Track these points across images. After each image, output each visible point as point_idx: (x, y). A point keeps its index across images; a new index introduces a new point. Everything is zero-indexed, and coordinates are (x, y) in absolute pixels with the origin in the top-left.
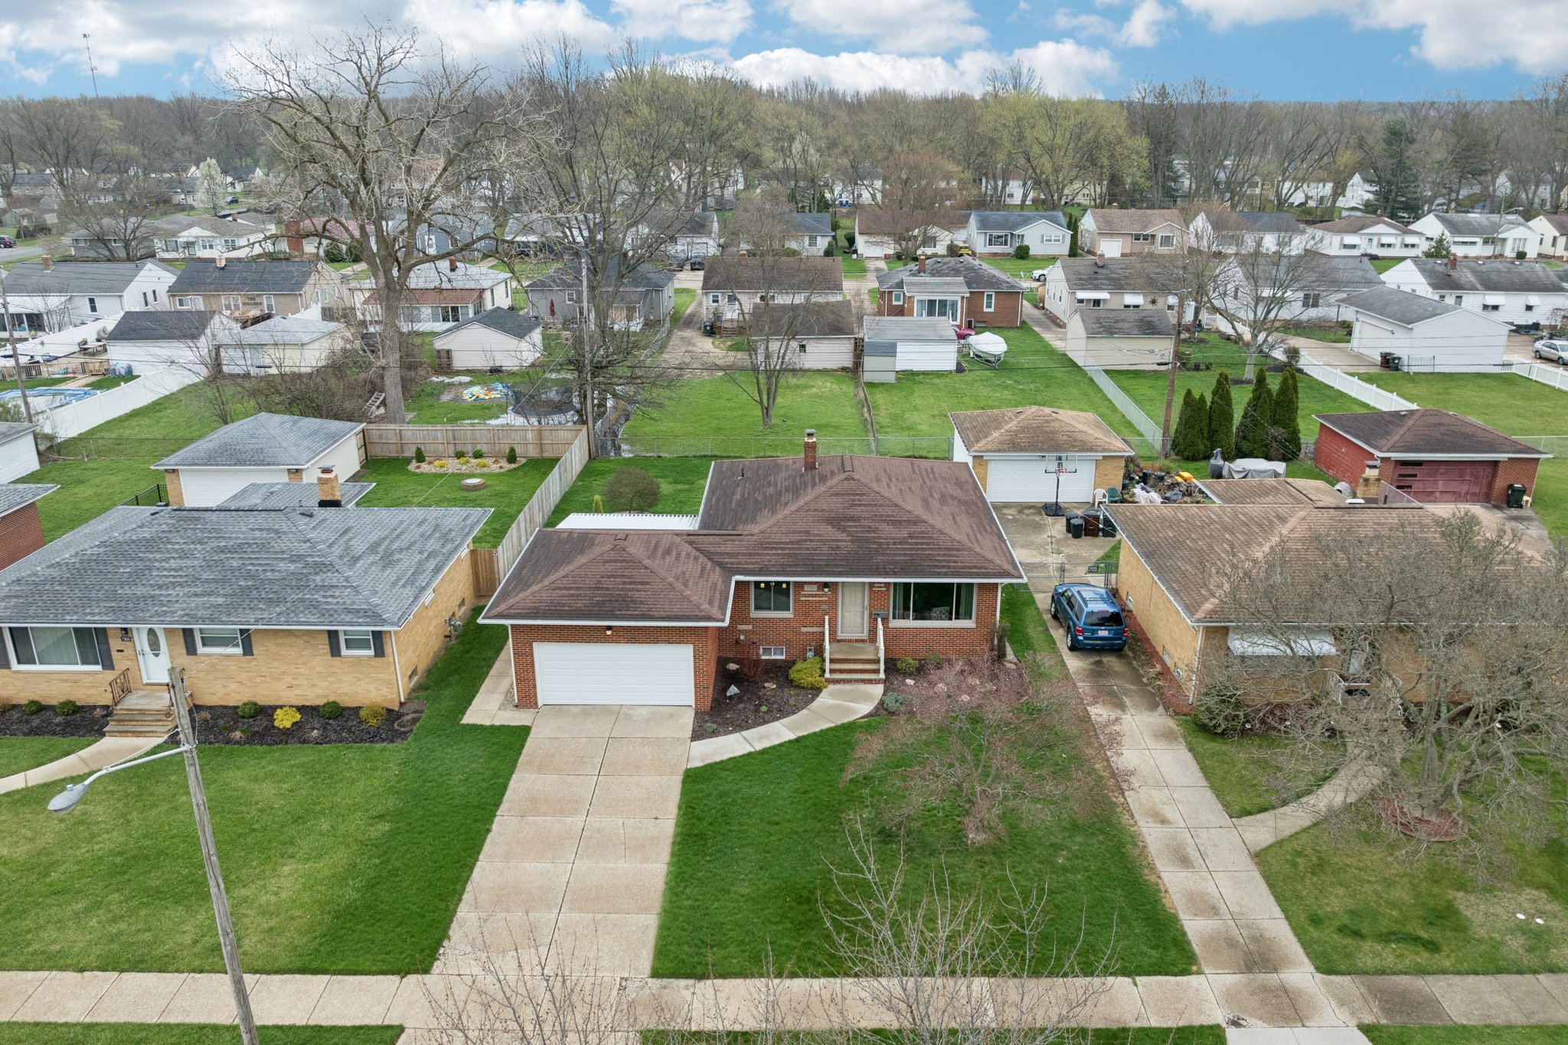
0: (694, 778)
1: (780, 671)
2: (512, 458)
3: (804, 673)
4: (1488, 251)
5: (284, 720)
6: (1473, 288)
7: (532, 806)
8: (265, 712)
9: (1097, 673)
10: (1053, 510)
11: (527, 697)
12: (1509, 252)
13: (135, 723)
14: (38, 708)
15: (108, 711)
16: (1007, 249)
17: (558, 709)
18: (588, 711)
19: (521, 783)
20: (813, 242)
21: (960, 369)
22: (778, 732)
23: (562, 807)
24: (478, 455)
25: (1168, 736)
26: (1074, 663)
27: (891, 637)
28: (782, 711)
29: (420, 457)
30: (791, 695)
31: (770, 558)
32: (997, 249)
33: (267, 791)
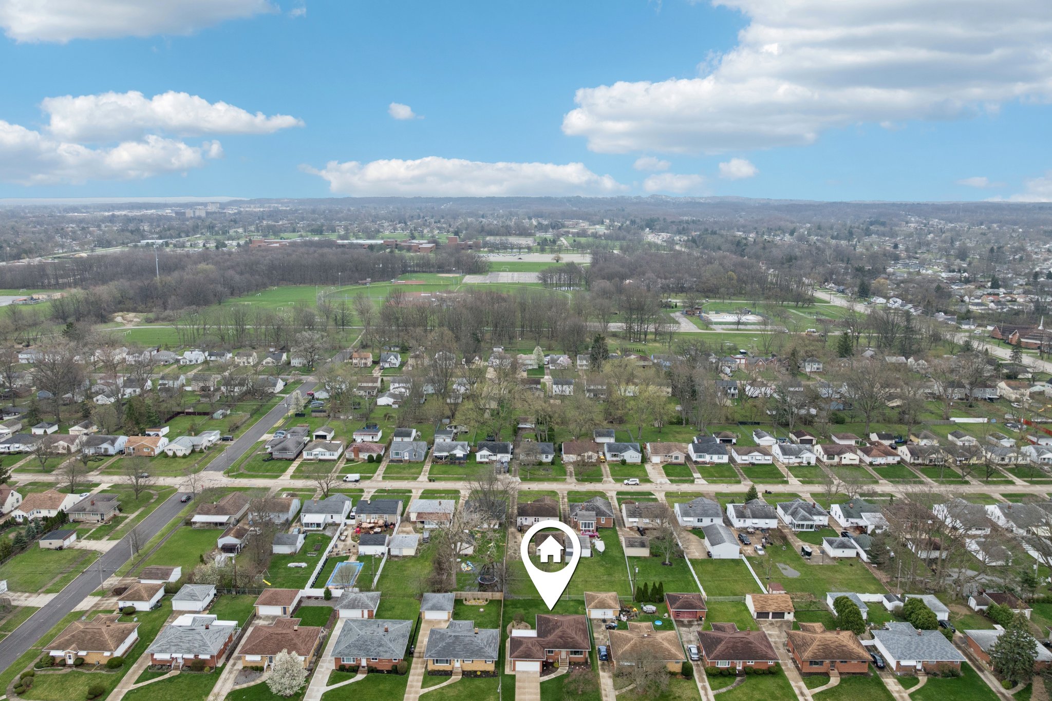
0: (541, 683)
1: (552, 664)
2: (487, 601)
3: (556, 665)
4: (798, 460)
5: (479, 673)
6: (749, 518)
7: (520, 688)
8: (476, 672)
9: (603, 665)
10: (604, 621)
11: (514, 670)
12: (805, 462)
13: (457, 674)
14: (439, 671)
15: (451, 672)
16: (618, 459)
17: (519, 671)
18: (523, 672)
19: (517, 684)
20: (547, 457)
21: (592, 556)
22: (553, 676)
23: (524, 688)
24: (479, 599)
25: (610, 677)
26: (599, 663)
27: (570, 658)
28: (553, 672)
29: (466, 600)
30: (554, 669)
31: (551, 645)
32: (615, 459)
33: (482, 685)
